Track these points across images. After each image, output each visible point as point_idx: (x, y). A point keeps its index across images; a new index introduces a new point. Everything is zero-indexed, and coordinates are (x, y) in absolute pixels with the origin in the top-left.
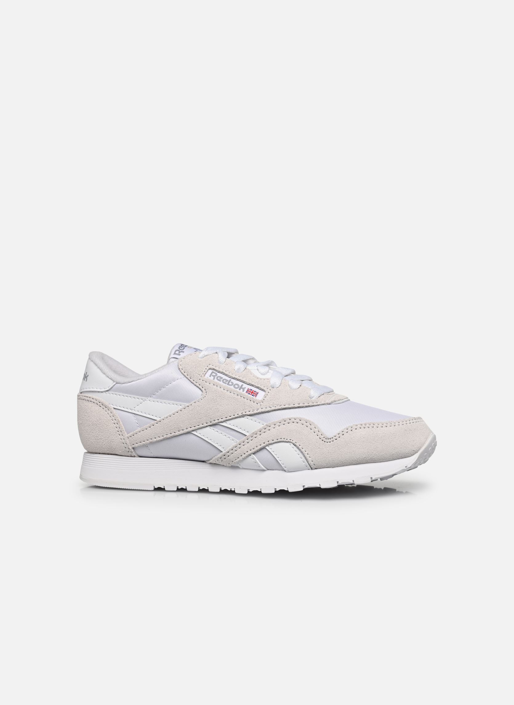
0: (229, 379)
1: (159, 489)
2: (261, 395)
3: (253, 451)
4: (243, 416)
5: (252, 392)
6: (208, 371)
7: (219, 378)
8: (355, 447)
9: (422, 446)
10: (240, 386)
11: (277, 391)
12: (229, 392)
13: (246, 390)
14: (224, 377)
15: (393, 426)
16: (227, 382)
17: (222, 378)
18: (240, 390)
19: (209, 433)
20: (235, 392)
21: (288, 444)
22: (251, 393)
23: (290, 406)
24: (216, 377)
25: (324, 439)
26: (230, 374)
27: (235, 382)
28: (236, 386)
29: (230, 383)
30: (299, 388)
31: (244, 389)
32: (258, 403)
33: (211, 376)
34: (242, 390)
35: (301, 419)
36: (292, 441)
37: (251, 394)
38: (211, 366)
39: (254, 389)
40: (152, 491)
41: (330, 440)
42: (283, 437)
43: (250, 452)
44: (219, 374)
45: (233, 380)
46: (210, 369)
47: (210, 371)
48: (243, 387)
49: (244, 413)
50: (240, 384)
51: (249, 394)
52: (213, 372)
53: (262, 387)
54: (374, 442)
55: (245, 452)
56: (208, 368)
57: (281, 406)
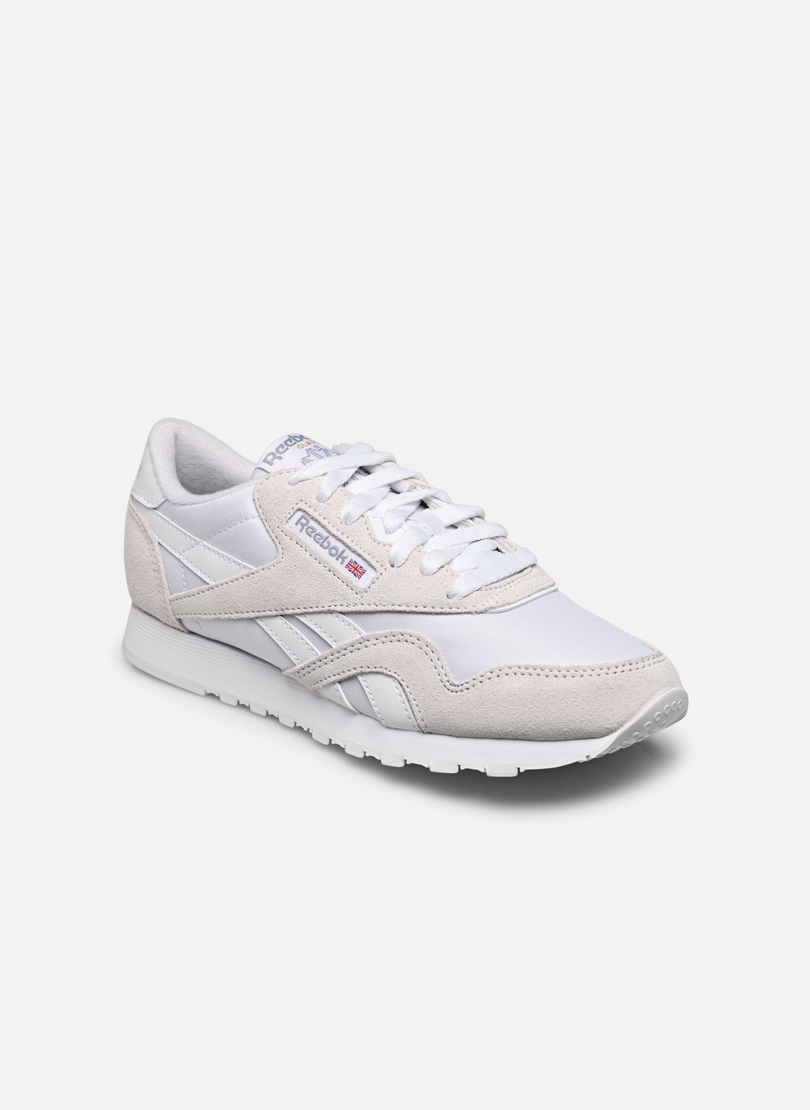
0: (325, 534)
1: (212, 695)
2: (369, 574)
3: (338, 678)
4: (331, 612)
5: (356, 569)
6: (294, 513)
7: (310, 530)
8: (496, 709)
9: (628, 720)
10: (340, 552)
11: (394, 575)
12: (318, 561)
13: (347, 562)
14: (319, 530)
15: (578, 677)
16: (321, 541)
17: (314, 530)
18: (337, 559)
19: (280, 629)
20: (326, 565)
21: (390, 680)
22: (354, 569)
23: (408, 609)
24: (305, 527)
25: (447, 684)
26: (330, 527)
27: (334, 542)
28: (334, 551)
29: (326, 544)
30: (435, 573)
31: (344, 559)
32: (358, 592)
33: (299, 524)
34: (340, 560)
35: (420, 639)
36: (397, 677)
37: (354, 571)
38: (301, 505)
39: (360, 562)
40: (202, 696)
41: (457, 689)
42: (384, 666)
43: (333, 679)
44: (312, 523)
45: (331, 539)
46: (299, 510)
47: (300, 514)
48: (344, 555)
49: (333, 608)
50: (341, 547)
51: (350, 571)
52: (302, 517)
53: (373, 563)
54: (532, 706)
55: (326, 677)
56: (295, 509)
57: (393, 607)
